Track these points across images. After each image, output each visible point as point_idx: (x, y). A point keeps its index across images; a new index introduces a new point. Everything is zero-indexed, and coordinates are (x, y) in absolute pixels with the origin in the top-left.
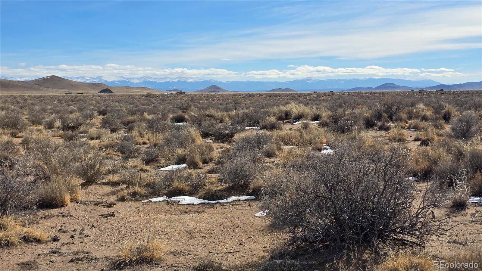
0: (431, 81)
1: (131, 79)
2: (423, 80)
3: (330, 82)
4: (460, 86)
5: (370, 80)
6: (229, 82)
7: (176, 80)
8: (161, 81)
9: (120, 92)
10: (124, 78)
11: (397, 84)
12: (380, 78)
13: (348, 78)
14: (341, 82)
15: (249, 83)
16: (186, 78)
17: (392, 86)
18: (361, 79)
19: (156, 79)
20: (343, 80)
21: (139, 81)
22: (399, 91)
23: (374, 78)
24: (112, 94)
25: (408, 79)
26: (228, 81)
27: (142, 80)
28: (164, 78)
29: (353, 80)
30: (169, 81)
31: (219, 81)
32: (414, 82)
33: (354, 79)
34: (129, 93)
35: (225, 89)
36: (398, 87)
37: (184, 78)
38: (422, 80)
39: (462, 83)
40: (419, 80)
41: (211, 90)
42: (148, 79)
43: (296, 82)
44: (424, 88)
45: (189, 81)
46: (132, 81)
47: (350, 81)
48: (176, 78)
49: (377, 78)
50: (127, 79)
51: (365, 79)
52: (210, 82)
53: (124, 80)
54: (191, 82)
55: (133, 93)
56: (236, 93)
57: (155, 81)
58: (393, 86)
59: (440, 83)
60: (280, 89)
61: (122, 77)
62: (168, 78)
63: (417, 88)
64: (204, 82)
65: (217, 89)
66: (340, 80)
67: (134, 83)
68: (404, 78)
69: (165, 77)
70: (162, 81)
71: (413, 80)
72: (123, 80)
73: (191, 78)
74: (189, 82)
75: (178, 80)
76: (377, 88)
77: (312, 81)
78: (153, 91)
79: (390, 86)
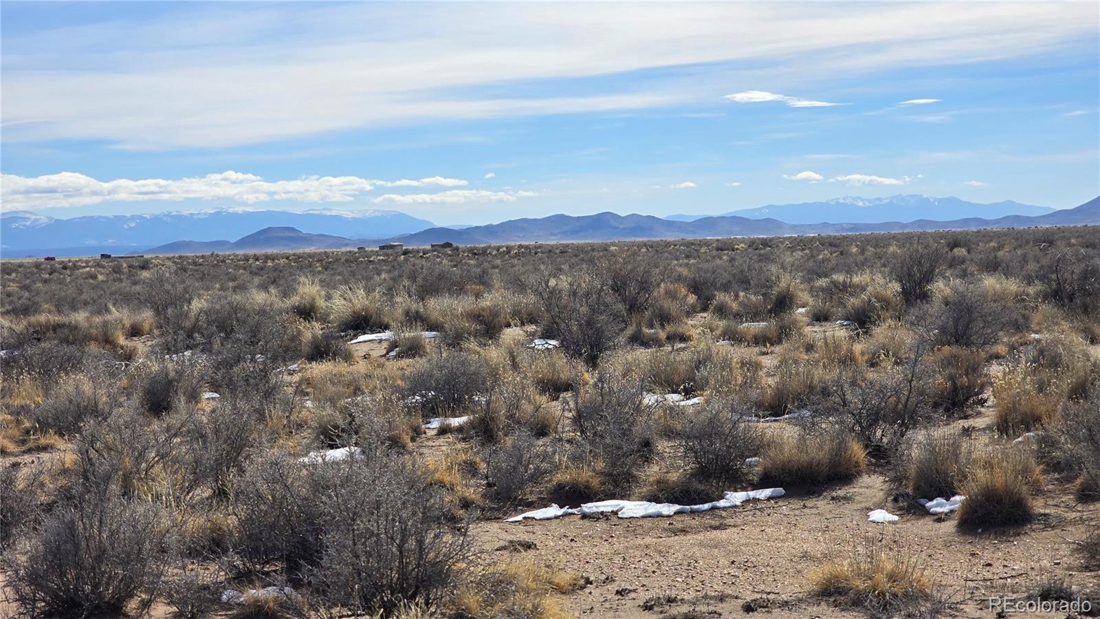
0: (401, 217)
2: (380, 215)
3: (89, 224)
4: (490, 230)
5: (221, 218)
11: (305, 230)
13: (147, 213)
14: (126, 227)
17: (289, 234)
20: (133, 218)
23: (231, 210)
25: (334, 213)
29: (165, 219)
33: (169, 215)
36: (308, 239)
38: (376, 214)
39: (495, 224)
44: (393, 239)
47: (156, 221)
49: (240, 209)
51: (205, 214)
58: (291, 234)
59: (431, 223)
63: (375, 242)
66: (124, 219)
68: (325, 209)
71: (351, 215)
76: (242, 243)
77: (28, 223)
79: (282, 235)
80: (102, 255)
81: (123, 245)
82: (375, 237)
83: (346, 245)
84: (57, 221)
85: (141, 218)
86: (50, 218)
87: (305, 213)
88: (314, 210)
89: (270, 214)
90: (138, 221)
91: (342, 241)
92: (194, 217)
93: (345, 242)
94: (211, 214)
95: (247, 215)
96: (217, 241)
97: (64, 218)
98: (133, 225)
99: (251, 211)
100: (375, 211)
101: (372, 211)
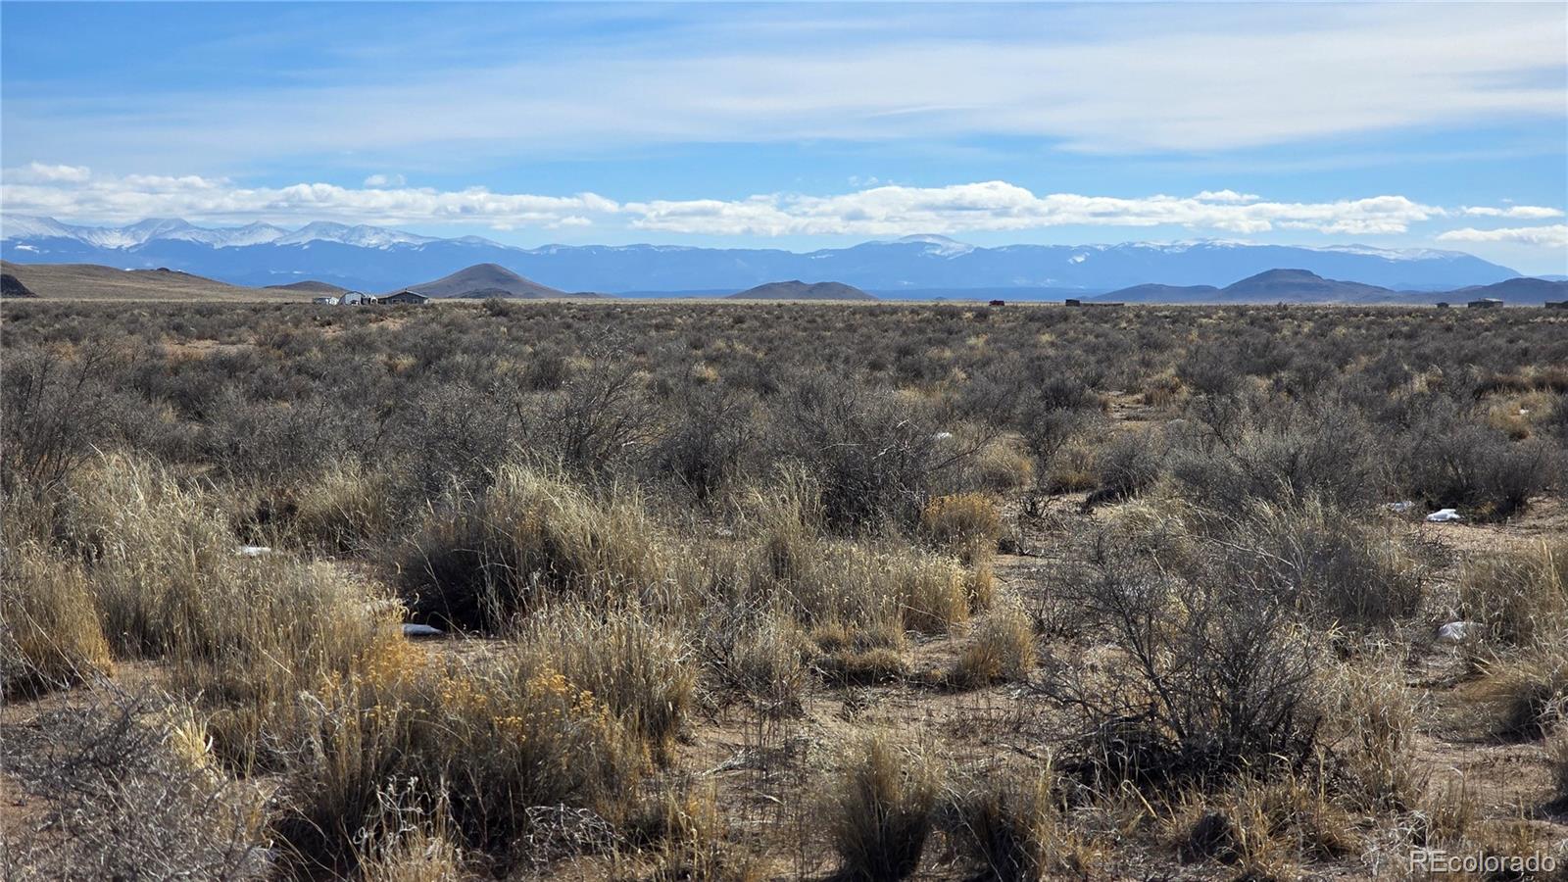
0: (1470, 261)
1: (90, 231)
2: (1437, 257)
3: (1022, 255)
5: (1203, 253)
6: (553, 251)
7: (305, 240)
8: (232, 244)
9: (59, 292)
10: (61, 226)
11: (1327, 275)
12: (1246, 243)
13: (1101, 242)
14: (1071, 261)
15: (644, 255)
16: (353, 230)
17: (1302, 280)
18: (1163, 247)
19: (211, 230)
20: (1080, 250)
21: (127, 242)
22: (1331, 303)
23: (1218, 243)
24: (28, 300)
25: (1370, 252)
26: (547, 247)
27: (145, 237)
28: (247, 226)
30: (271, 245)
31: (505, 243)
32: (1402, 265)
34: (104, 294)
35: (540, 282)
36: (1331, 288)
37: (342, 227)
38: (1432, 255)
40: (1419, 255)
41: (472, 286)
42: (175, 230)
43: (872, 252)
45: (364, 242)
46: (97, 240)
48: (306, 229)
49: (1231, 242)
50: (73, 233)
51: (1182, 246)
52: (464, 246)
53: (58, 233)
54: (376, 248)
55: (119, 295)
56: (590, 302)
57: (204, 241)
58: (1305, 280)
59: (1515, 272)
60: (794, 287)
61: (49, 221)
62: (267, 226)
64: (439, 248)
65: (498, 280)
66: (1068, 251)
67: (104, 251)
69: (252, 221)
70: (240, 244)
71: (1393, 256)
72: (55, 234)
73: (377, 230)
74: (367, 250)
75: (312, 236)
76: (1234, 290)
77: (938, 252)
78: (212, 290)
79: (1291, 281)
80: (1067, 301)
81: (1090, 286)
82: (1430, 289)
83: (1387, 298)
84: (978, 249)
85: (1092, 249)
86: (969, 247)
87: (1326, 250)
88: (1343, 247)
89: (1274, 249)
90: (1088, 254)
91: (1381, 292)
92: (1166, 250)
93: (1387, 294)
94: (1191, 249)
95: (1240, 250)
96: (1197, 287)
97: (988, 247)
98: (1080, 259)
99: (1247, 244)
100: (1429, 251)
101: (1425, 251)
